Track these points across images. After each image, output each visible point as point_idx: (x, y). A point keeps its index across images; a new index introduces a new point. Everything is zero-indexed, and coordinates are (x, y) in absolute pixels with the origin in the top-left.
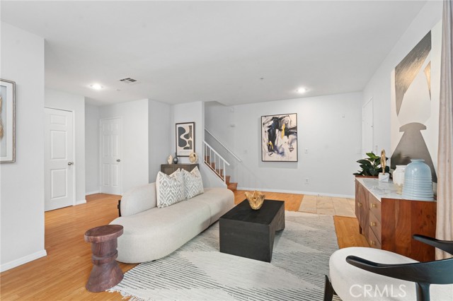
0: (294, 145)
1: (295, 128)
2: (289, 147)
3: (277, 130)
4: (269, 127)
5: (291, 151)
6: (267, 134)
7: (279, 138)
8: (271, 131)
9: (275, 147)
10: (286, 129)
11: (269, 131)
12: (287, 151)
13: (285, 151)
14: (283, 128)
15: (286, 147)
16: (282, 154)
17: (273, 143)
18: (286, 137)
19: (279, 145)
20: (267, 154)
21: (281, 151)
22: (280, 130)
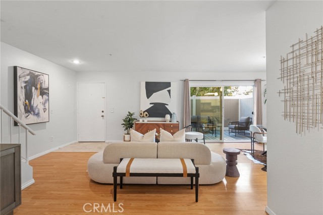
0: (47, 105)
1: (48, 89)
2: (43, 107)
3: (33, 88)
4: (26, 82)
5: (44, 111)
6: (24, 90)
7: (36, 97)
8: (28, 87)
9: (32, 107)
10: (41, 88)
11: (25, 87)
12: (41, 112)
13: (40, 112)
14: (38, 86)
15: (41, 107)
16: (38, 115)
17: (30, 102)
18: (41, 97)
19: (35, 105)
20: (23, 116)
21: (36, 111)
22: (36, 89)
